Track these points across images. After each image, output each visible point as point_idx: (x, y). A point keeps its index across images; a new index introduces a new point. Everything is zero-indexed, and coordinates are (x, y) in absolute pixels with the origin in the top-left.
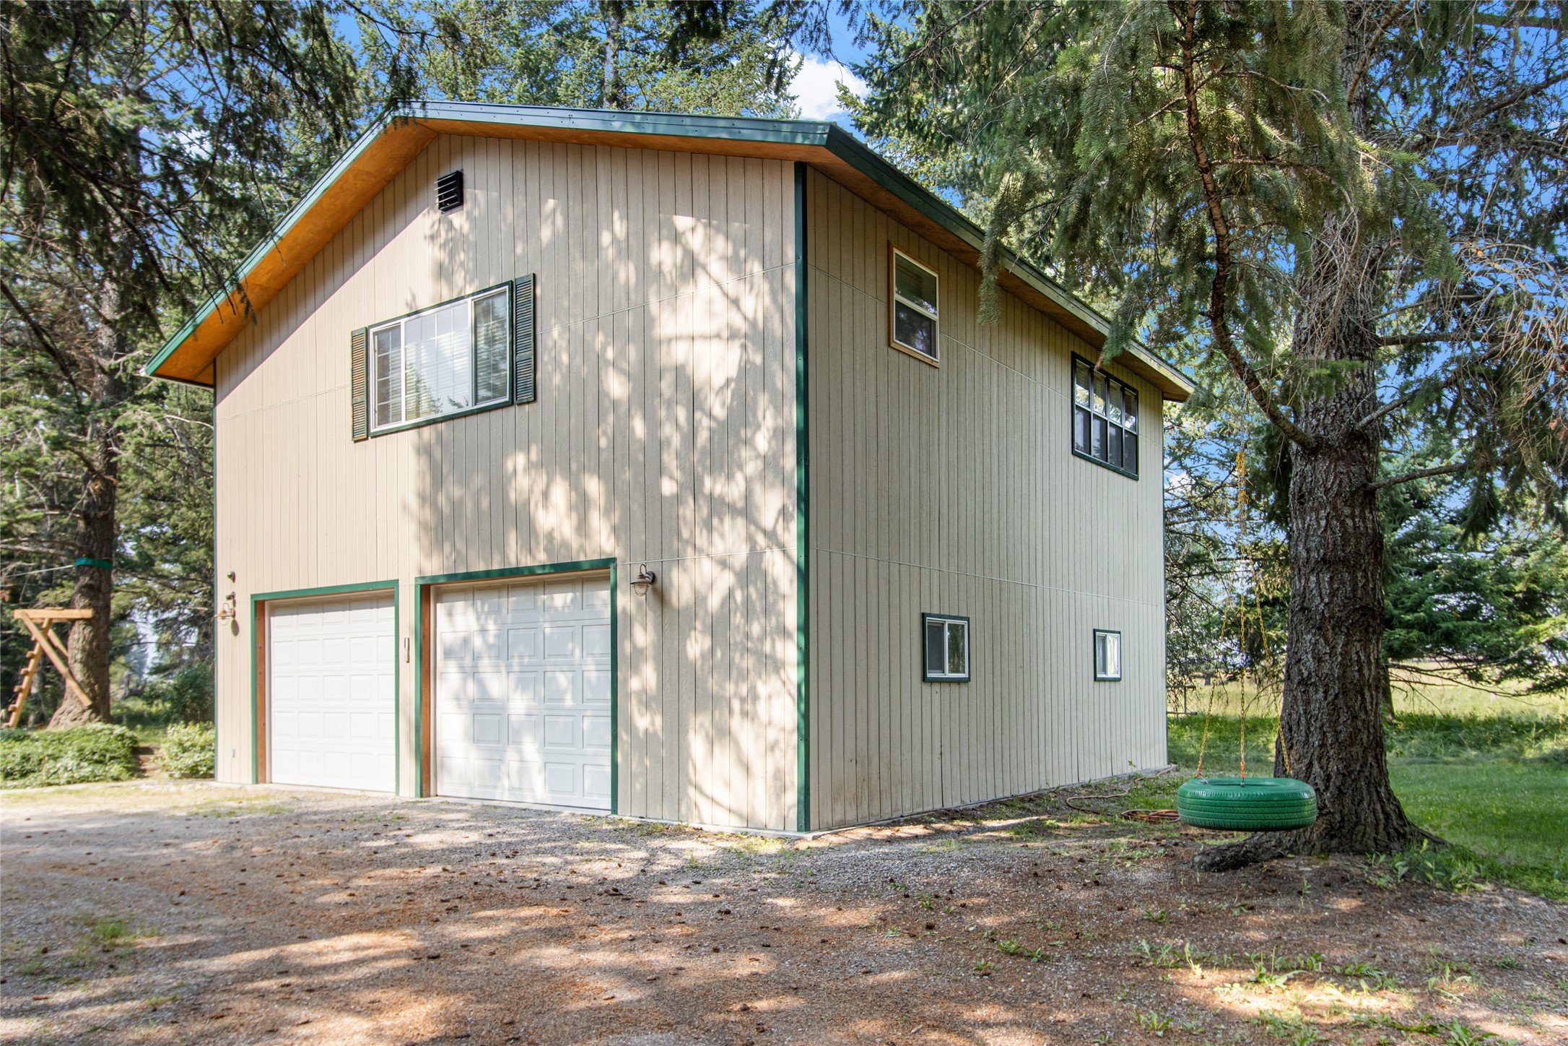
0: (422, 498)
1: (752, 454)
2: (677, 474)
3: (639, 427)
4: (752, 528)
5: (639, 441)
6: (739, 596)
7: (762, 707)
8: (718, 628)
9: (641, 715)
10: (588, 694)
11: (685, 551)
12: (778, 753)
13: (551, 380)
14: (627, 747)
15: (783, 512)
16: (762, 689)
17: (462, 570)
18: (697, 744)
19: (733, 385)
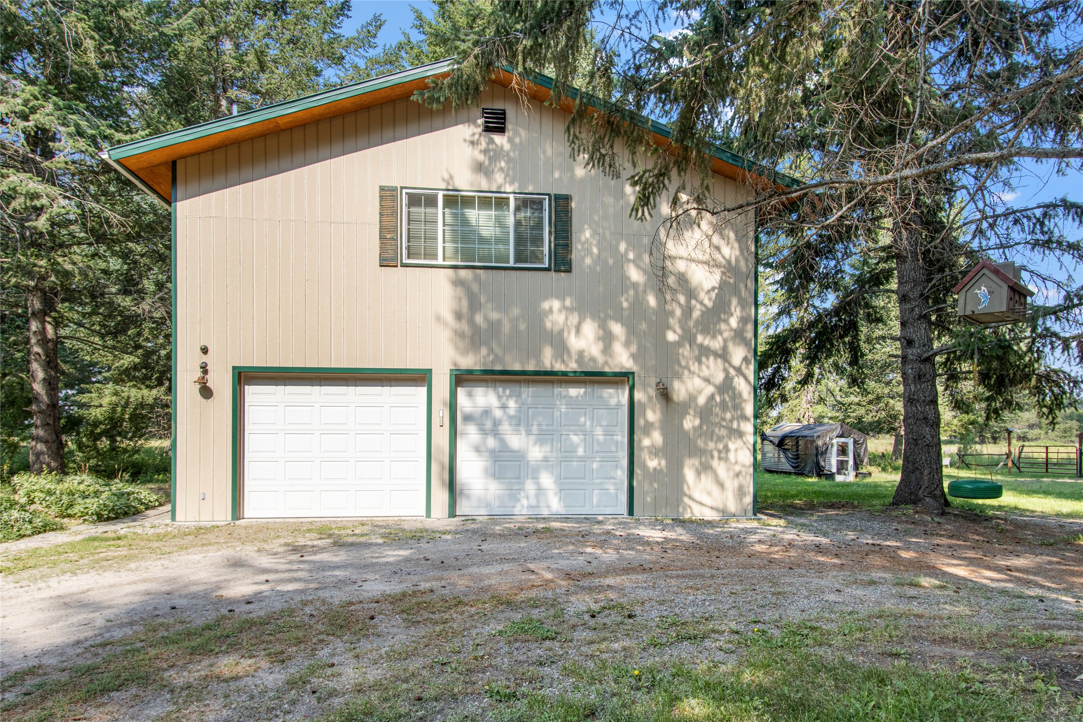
0: (458, 316)
1: (728, 328)
2: (679, 331)
3: (652, 301)
4: (727, 365)
5: (653, 308)
6: (718, 399)
7: (732, 456)
8: (705, 413)
9: (652, 460)
10: (596, 448)
11: (683, 373)
12: (741, 478)
13: (583, 261)
14: (640, 477)
15: (745, 359)
16: (731, 446)
17: (498, 367)
18: (689, 474)
19: (716, 291)
